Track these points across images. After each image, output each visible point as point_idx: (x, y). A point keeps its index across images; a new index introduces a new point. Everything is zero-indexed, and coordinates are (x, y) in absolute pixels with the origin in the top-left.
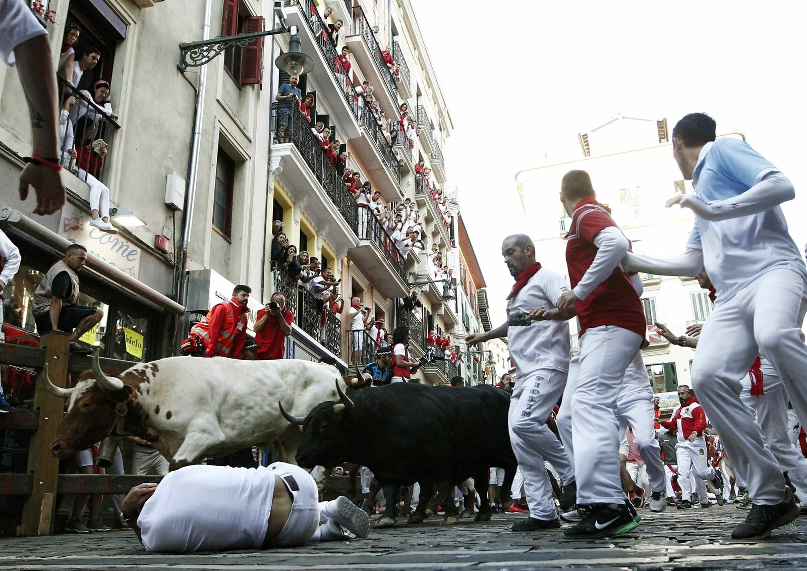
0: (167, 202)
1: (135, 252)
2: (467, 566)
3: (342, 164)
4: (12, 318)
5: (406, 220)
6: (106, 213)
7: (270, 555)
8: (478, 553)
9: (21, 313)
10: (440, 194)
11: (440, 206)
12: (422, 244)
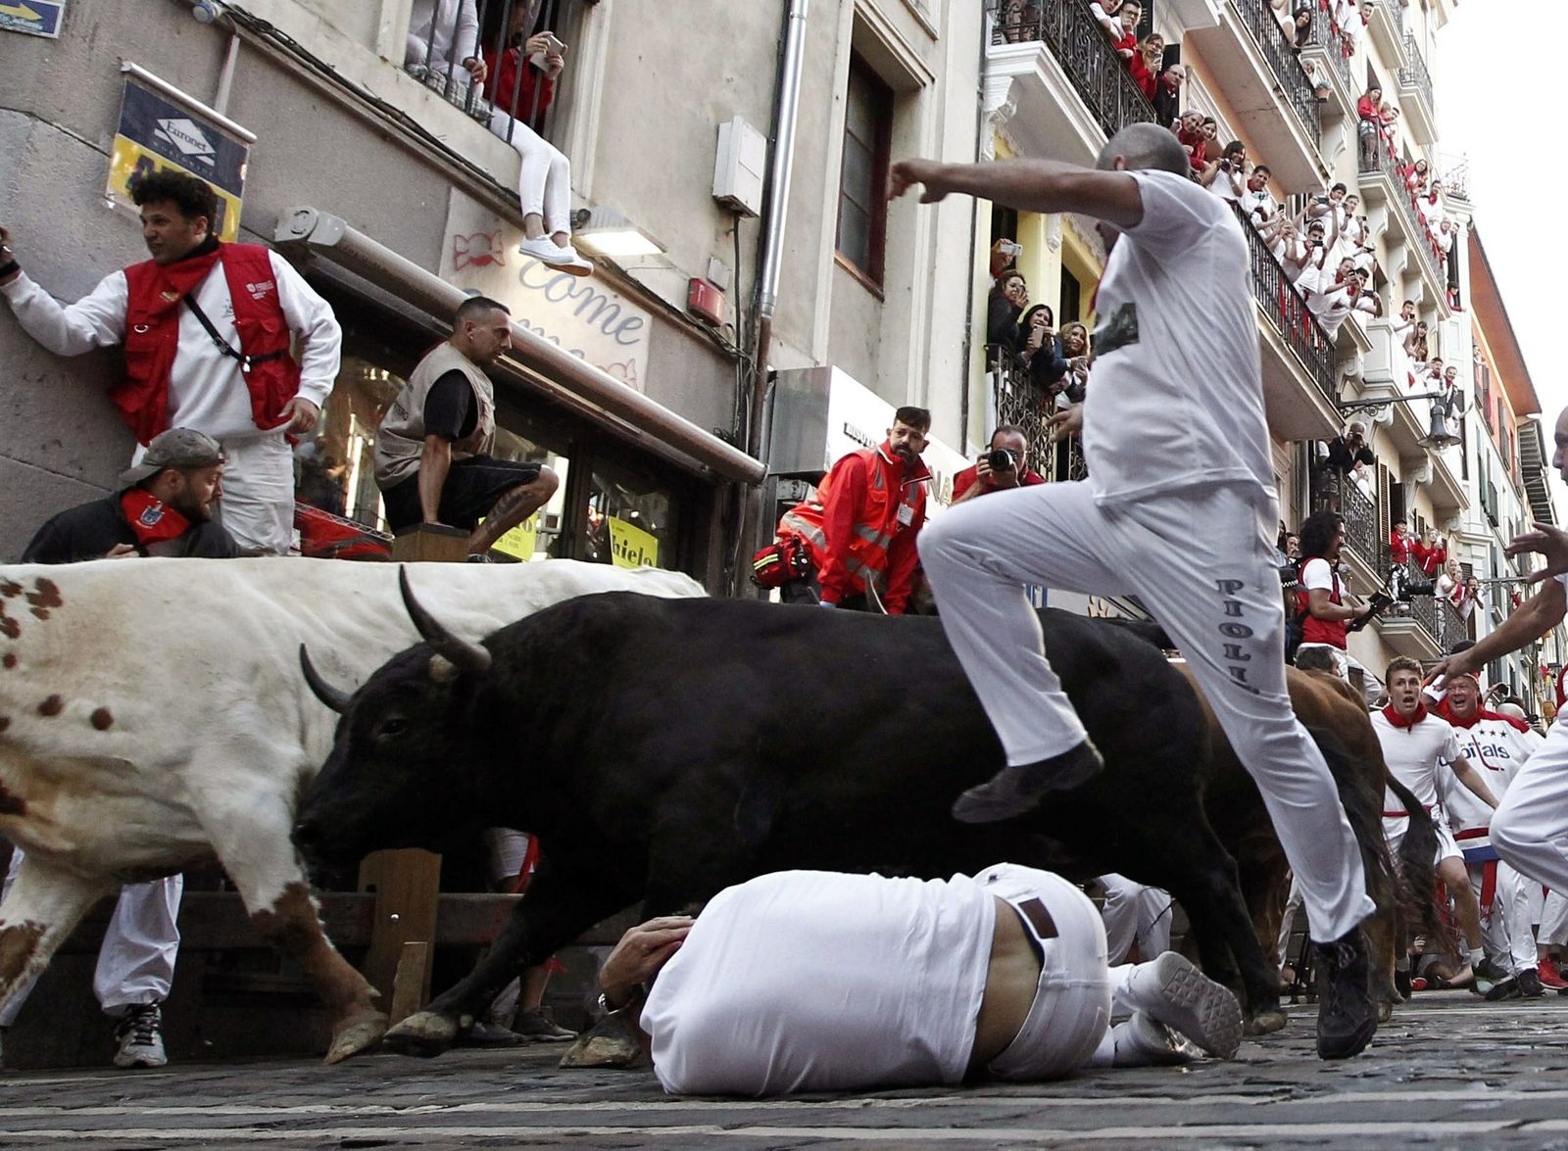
0: (720, 193)
1: (635, 324)
2: (1491, 1131)
3: (1169, 96)
4: (318, 493)
5: (1334, 239)
6: (561, 222)
7: (985, 1101)
8: (1521, 1096)
9: (342, 479)
10: (1422, 174)
11: (1423, 203)
12: (1377, 302)
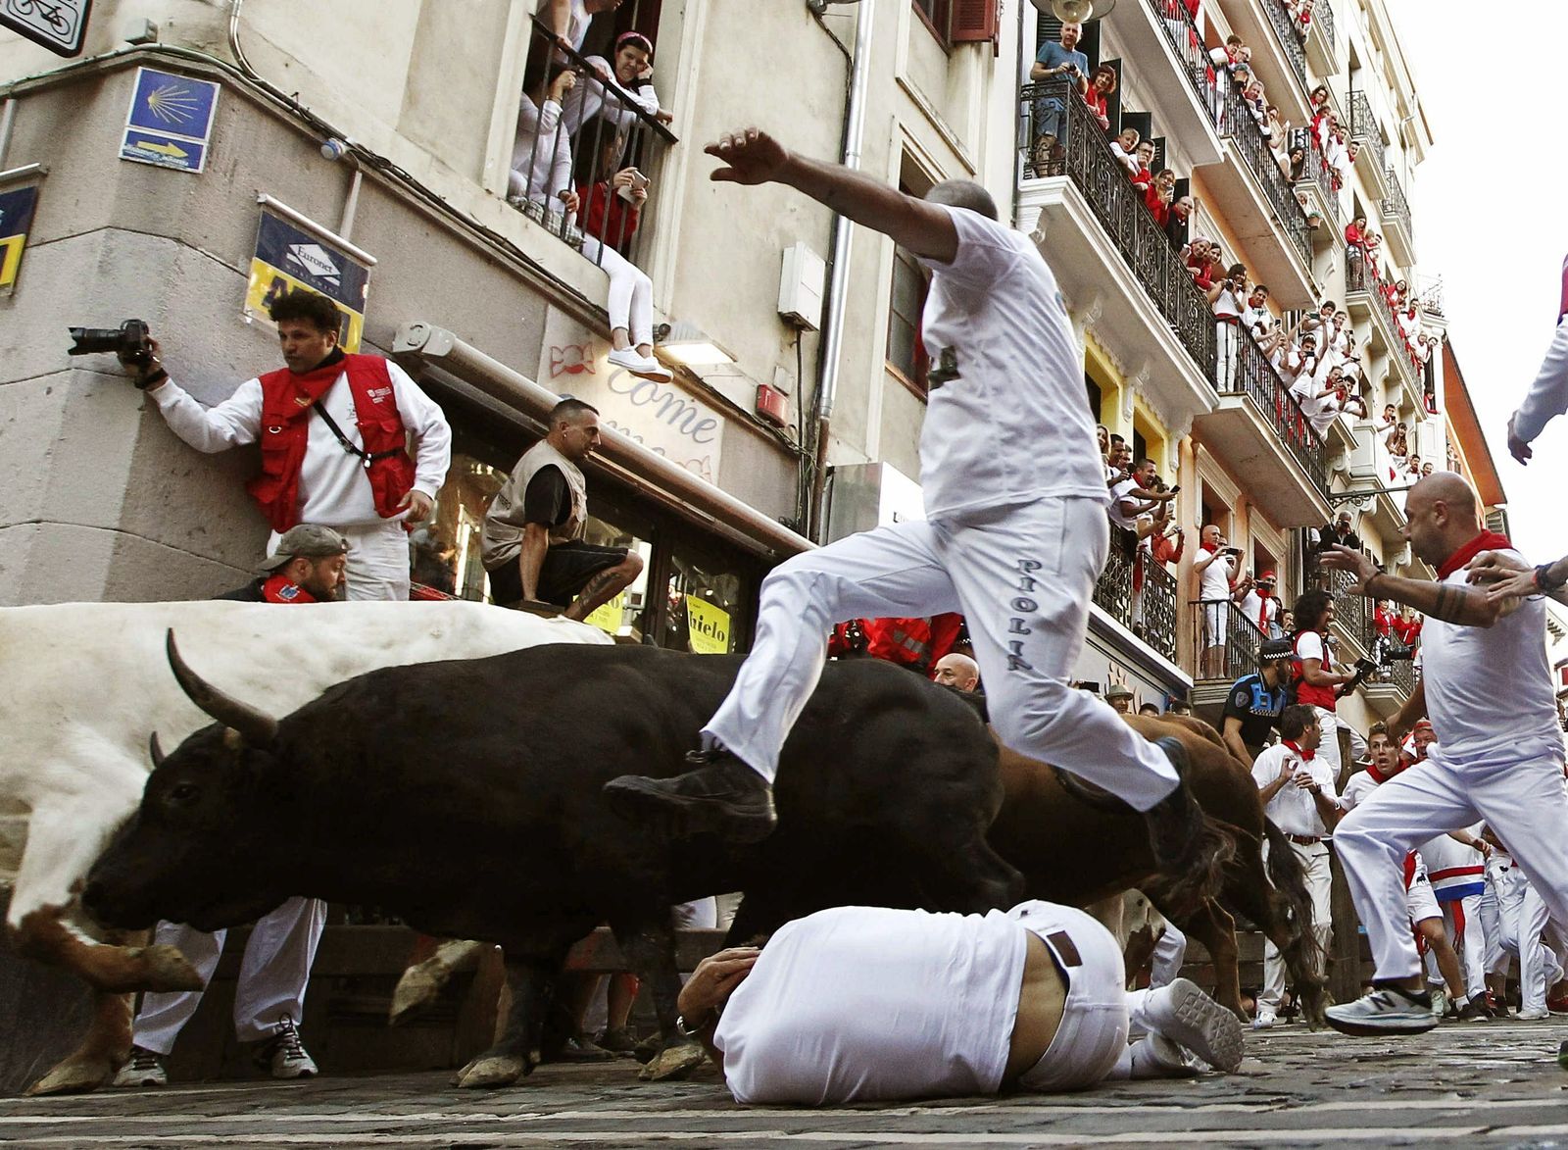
0: (785, 309)
1: (711, 424)
2: (1463, 1137)
3: (1179, 225)
4: (432, 574)
5: (1324, 350)
6: (644, 335)
7: (1018, 1109)
8: (1489, 1105)
10: (1402, 292)
11: (1403, 319)
12: (1362, 405)
